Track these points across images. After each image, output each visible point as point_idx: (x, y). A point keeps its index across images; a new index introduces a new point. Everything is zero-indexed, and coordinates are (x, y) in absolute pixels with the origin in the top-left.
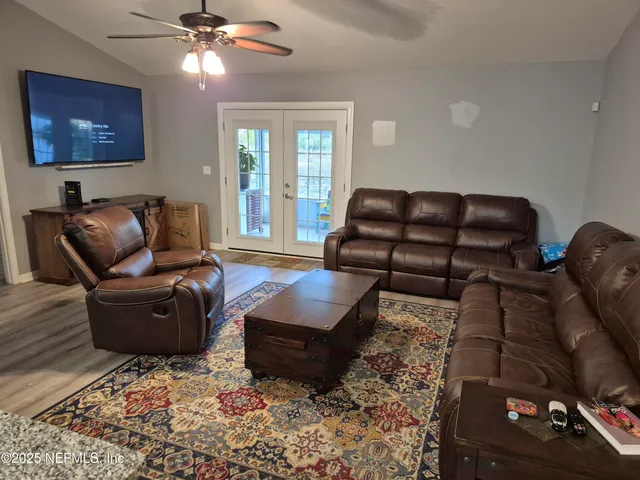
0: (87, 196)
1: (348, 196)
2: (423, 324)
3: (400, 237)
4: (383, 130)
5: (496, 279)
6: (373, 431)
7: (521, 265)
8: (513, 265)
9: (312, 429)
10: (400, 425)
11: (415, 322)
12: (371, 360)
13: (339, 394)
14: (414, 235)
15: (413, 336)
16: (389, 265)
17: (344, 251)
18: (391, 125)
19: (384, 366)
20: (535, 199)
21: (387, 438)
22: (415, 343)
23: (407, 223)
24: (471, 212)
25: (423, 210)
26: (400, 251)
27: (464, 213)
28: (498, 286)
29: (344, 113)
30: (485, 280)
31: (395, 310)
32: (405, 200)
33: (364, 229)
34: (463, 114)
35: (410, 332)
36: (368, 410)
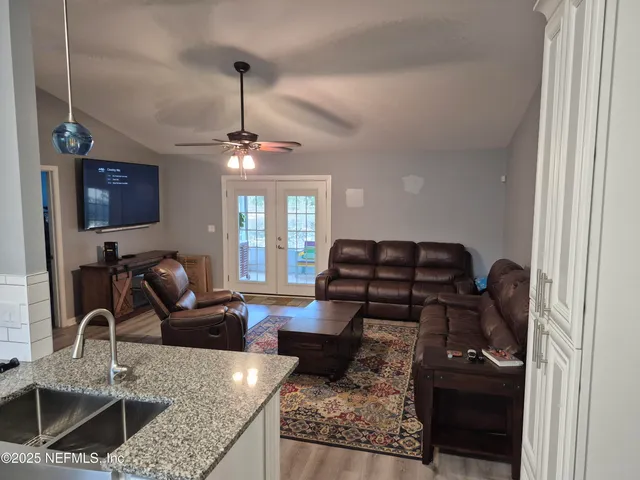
0: (121, 253)
1: (329, 245)
2: (395, 338)
3: (372, 276)
4: (354, 196)
5: (443, 301)
6: (372, 398)
7: (461, 292)
8: (456, 291)
9: (332, 399)
10: (388, 394)
11: (389, 337)
12: (362, 361)
13: (345, 380)
14: (383, 274)
15: (389, 346)
16: (366, 297)
17: (332, 288)
18: (360, 192)
19: (372, 364)
20: (468, 244)
21: (381, 400)
22: (391, 349)
23: (377, 265)
24: (423, 255)
25: (387, 255)
26: (373, 286)
27: (418, 257)
28: (445, 306)
29: (325, 183)
30: (436, 302)
31: (374, 330)
32: (374, 247)
33: (344, 271)
34: (413, 184)
35: (387, 344)
36: (366, 388)
